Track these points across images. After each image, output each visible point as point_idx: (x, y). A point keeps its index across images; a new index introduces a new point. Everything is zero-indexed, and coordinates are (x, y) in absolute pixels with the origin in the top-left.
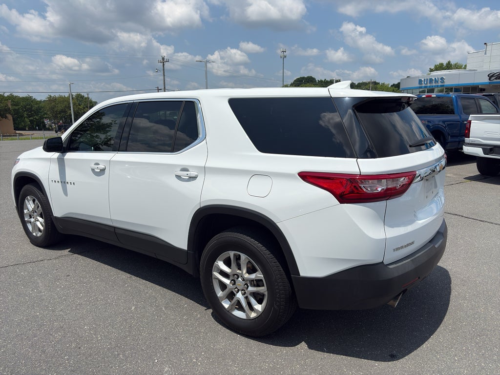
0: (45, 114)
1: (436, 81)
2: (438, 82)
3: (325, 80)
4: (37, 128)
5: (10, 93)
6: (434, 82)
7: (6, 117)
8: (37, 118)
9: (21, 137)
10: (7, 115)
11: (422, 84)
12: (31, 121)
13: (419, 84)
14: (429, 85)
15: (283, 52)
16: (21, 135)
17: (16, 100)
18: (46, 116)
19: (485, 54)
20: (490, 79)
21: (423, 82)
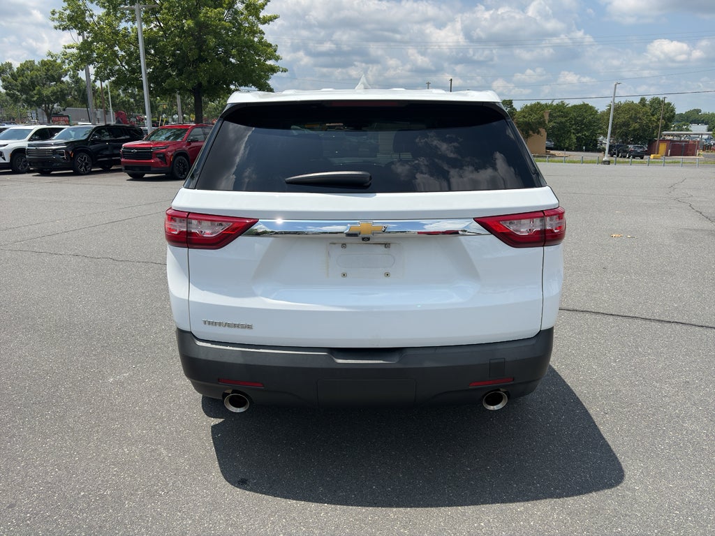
0: (600, 128)
4: (584, 148)
5: (560, 101)
7: (538, 133)
8: (587, 134)
9: (553, 159)
10: (541, 129)
12: (578, 138)
16: (554, 156)
17: (565, 110)
18: (599, 131)
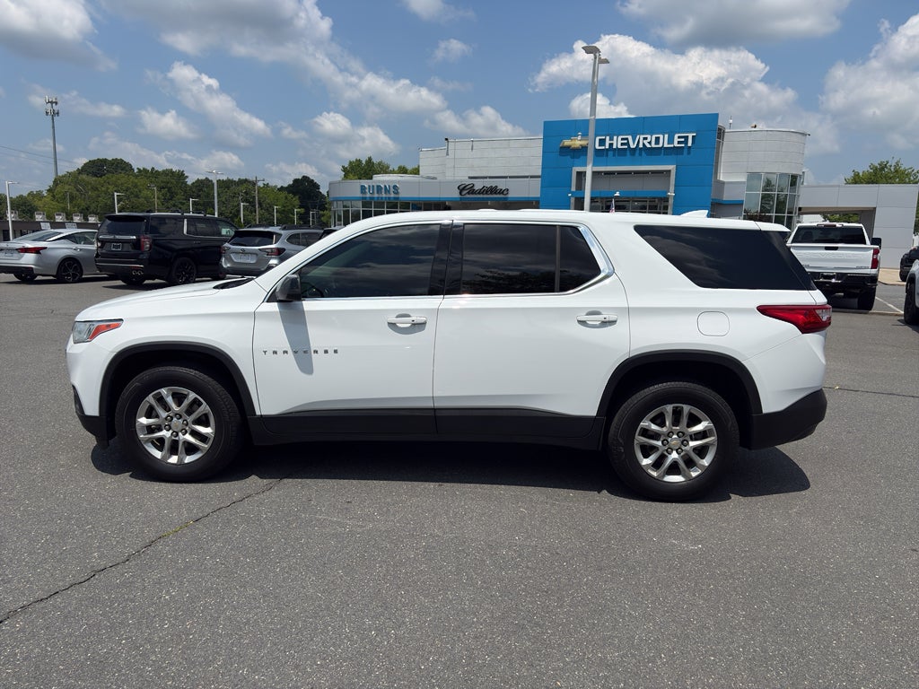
1: (387, 191)
2: (389, 192)
3: (153, 168)
6: (383, 190)
11: (365, 193)
13: (362, 192)
14: (376, 195)
15: (52, 102)
19: (447, 154)
20: (460, 193)
21: (367, 191)
